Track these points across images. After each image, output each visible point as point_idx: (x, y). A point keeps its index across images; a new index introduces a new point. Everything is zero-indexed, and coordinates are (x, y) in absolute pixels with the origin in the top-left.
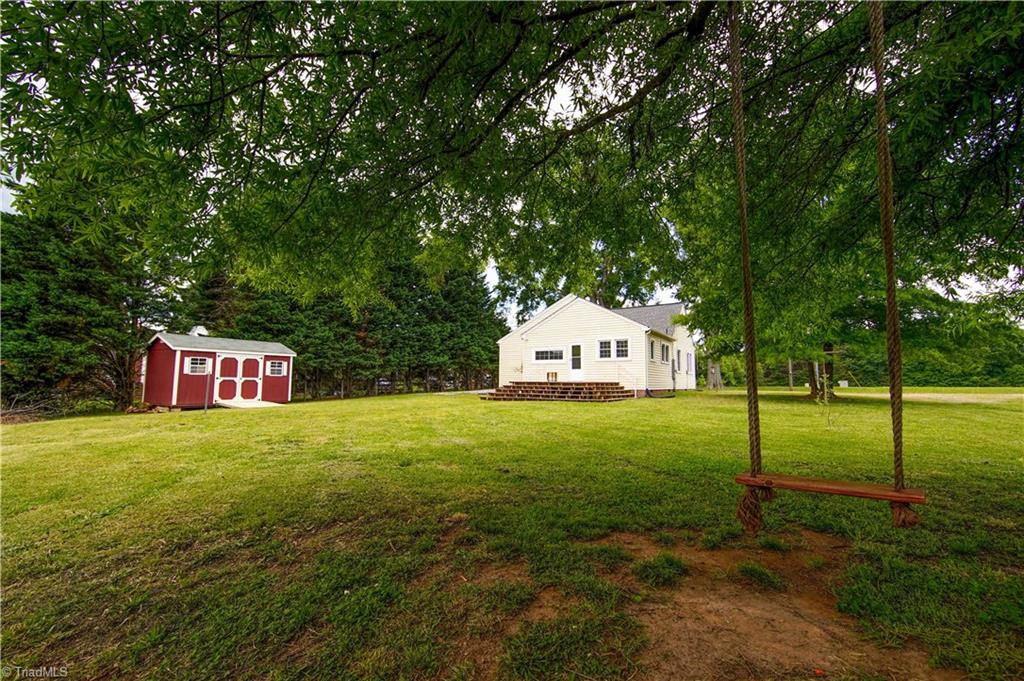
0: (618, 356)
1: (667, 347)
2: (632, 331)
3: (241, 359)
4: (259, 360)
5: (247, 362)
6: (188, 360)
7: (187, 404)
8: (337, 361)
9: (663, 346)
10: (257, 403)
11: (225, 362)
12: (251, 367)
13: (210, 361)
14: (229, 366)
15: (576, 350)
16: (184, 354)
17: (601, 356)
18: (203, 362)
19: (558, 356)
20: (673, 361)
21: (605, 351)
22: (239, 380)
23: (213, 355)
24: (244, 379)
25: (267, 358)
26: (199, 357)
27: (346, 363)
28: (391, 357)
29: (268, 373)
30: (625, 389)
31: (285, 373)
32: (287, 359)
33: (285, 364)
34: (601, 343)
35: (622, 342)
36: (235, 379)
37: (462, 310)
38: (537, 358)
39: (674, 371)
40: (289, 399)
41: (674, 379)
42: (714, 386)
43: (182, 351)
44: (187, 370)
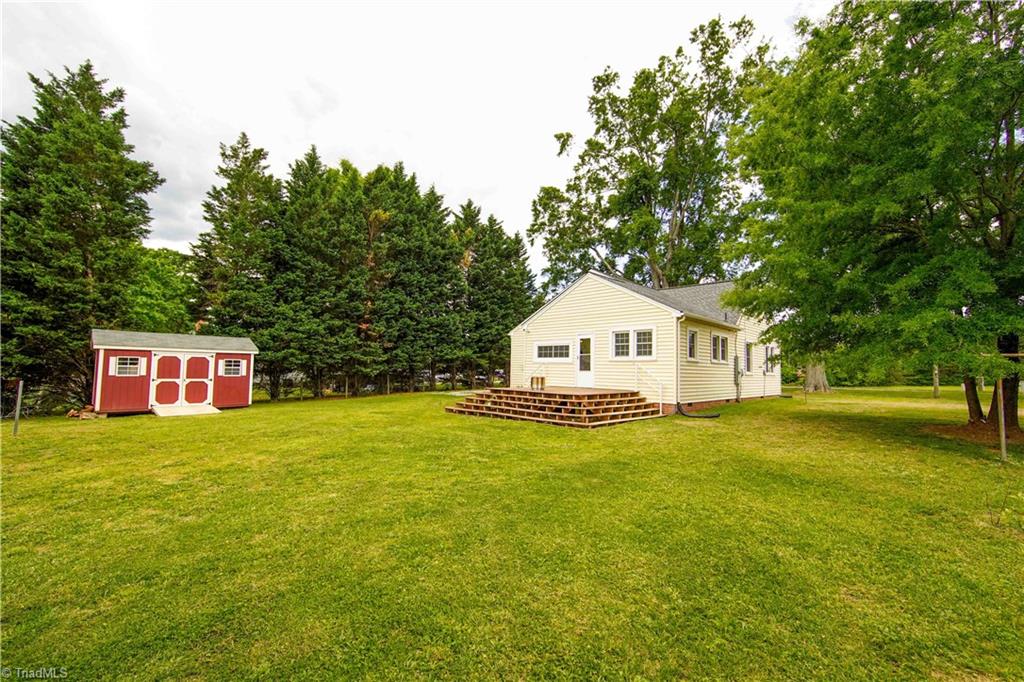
0: (639, 354)
1: (724, 341)
2: (659, 317)
3: (184, 358)
4: (210, 359)
5: (192, 362)
6: (113, 361)
7: (114, 409)
8: (331, 357)
9: (715, 339)
10: (206, 408)
11: (163, 361)
12: (198, 367)
13: (143, 361)
14: (169, 366)
15: (585, 345)
16: (109, 353)
17: (617, 354)
18: (134, 362)
19: (562, 351)
20: (736, 359)
21: (621, 344)
22: (182, 381)
23: (148, 354)
24: (188, 380)
25: (219, 356)
26: (129, 358)
27: (342, 359)
28: (399, 351)
29: (221, 372)
30: (648, 402)
31: (243, 372)
32: (247, 357)
33: (244, 363)
34: (617, 335)
35: (644, 334)
36: (176, 380)
37: (493, 297)
38: (540, 355)
39: (737, 373)
40: (250, 403)
41: (737, 384)
42: (816, 388)
43: (105, 350)
44: (113, 371)
